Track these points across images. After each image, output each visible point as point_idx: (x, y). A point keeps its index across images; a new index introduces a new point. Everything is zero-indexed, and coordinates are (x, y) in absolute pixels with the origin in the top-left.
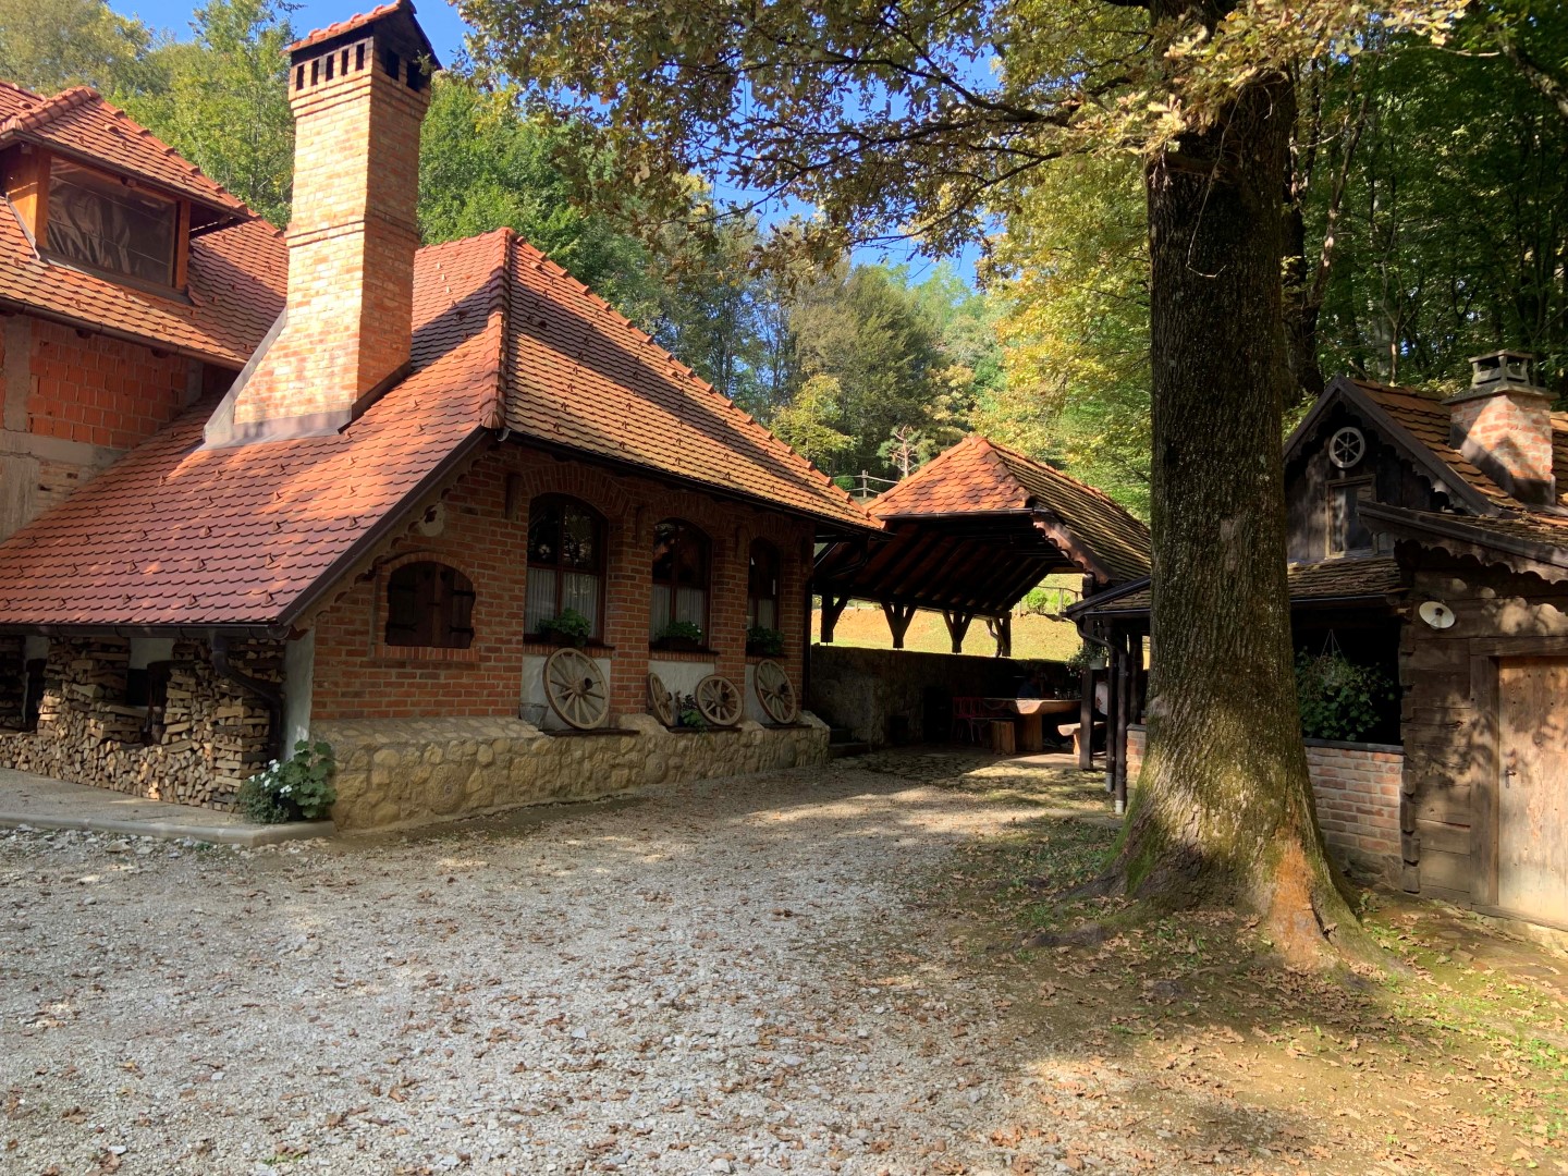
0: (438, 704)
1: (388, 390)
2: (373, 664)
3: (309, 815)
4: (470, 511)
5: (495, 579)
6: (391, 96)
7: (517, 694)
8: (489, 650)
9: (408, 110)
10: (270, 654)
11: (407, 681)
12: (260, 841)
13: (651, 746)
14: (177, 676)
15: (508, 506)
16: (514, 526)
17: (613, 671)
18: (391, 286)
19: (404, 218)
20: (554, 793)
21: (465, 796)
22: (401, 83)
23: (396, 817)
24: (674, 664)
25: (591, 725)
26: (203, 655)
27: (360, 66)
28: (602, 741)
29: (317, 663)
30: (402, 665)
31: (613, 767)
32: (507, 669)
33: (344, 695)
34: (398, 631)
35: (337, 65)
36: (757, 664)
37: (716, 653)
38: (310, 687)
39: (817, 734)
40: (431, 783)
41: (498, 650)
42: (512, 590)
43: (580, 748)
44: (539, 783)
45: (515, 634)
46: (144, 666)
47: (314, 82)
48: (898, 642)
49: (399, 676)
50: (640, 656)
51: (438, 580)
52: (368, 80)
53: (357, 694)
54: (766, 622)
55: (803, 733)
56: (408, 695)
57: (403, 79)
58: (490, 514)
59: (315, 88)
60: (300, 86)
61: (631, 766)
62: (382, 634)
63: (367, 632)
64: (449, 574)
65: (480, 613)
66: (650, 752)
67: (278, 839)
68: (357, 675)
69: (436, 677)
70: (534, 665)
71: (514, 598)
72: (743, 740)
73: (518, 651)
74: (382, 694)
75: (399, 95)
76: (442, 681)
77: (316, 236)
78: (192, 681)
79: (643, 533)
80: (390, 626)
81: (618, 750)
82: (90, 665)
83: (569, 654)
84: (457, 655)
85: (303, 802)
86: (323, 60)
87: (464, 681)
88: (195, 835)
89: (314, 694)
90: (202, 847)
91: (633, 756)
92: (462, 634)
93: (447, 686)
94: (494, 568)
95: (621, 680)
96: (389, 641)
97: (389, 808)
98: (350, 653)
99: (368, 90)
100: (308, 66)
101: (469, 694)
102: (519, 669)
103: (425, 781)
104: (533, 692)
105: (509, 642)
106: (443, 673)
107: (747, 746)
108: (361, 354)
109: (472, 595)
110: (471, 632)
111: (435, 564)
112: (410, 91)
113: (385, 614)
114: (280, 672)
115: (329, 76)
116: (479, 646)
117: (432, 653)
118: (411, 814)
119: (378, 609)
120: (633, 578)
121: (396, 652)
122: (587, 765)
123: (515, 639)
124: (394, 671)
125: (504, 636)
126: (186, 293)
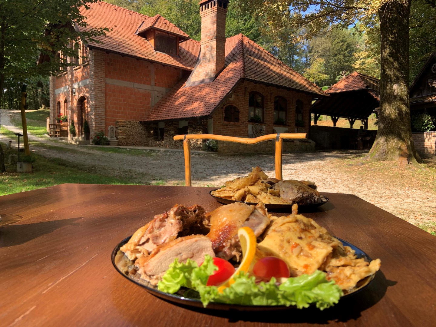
0: (234, 133)
1: (221, 72)
2: (222, 125)
3: (214, 150)
4: (238, 95)
5: (243, 109)
6: (220, 11)
7: (247, 132)
8: (242, 123)
9: (223, 13)
10: (205, 123)
11: (228, 128)
12: (207, 154)
14: (189, 128)
15: (245, 94)
16: (246, 98)
17: (266, 128)
18: (221, 51)
19: (223, 36)
20: (255, 151)
21: (239, 150)
23: (228, 152)
24: (278, 128)
26: (194, 123)
27: (214, 5)
29: (214, 124)
30: (227, 125)
31: (267, 147)
32: (246, 127)
33: (218, 130)
34: (227, 119)
35: (210, 6)
36: (298, 128)
37: (288, 125)
38: (212, 129)
39: (312, 144)
40: (233, 147)
41: (244, 123)
42: (246, 111)
44: (252, 149)
45: (247, 120)
46: (182, 128)
47: (205, 9)
48: (335, 125)
50: (271, 125)
51: (233, 109)
52: (216, 8)
53: (220, 130)
54: (300, 119)
55: (309, 144)
56: (228, 131)
57: (223, 7)
58: (242, 96)
59: (205, 11)
60: (202, 10)
61: (270, 147)
62: (224, 119)
63: (221, 119)
64: (235, 108)
65: (240, 116)
67: (210, 154)
68: (220, 127)
69: (233, 128)
70: (250, 126)
71: (246, 113)
72: (295, 144)
73: (247, 123)
74: (224, 131)
75: (222, 10)
76: (234, 129)
77: (207, 42)
78: (192, 128)
79: (272, 99)
80: (225, 118)
83: (257, 125)
84: (237, 124)
85: (213, 148)
86: (207, 5)
87: (238, 129)
88: (197, 153)
91: (271, 145)
92: (237, 120)
93: (235, 130)
94: (242, 107)
95: (268, 130)
96: (225, 120)
97: (226, 151)
98: (219, 123)
99: (216, 10)
100: (204, 6)
101: (239, 131)
102: (247, 127)
103: (232, 146)
104: (250, 132)
105: (246, 121)
106: (234, 127)
108: (216, 66)
109: (239, 112)
110: (239, 119)
111: (232, 106)
112: (224, 9)
113: (224, 115)
114: (207, 127)
115: (208, 8)
116: (240, 122)
117: (232, 123)
118: (230, 152)
119: (223, 114)
120: (270, 109)
121: (226, 123)
122: (261, 146)
123: (247, 121)
124: (226, 126)
125: (245, 120)
126: (179, 56)
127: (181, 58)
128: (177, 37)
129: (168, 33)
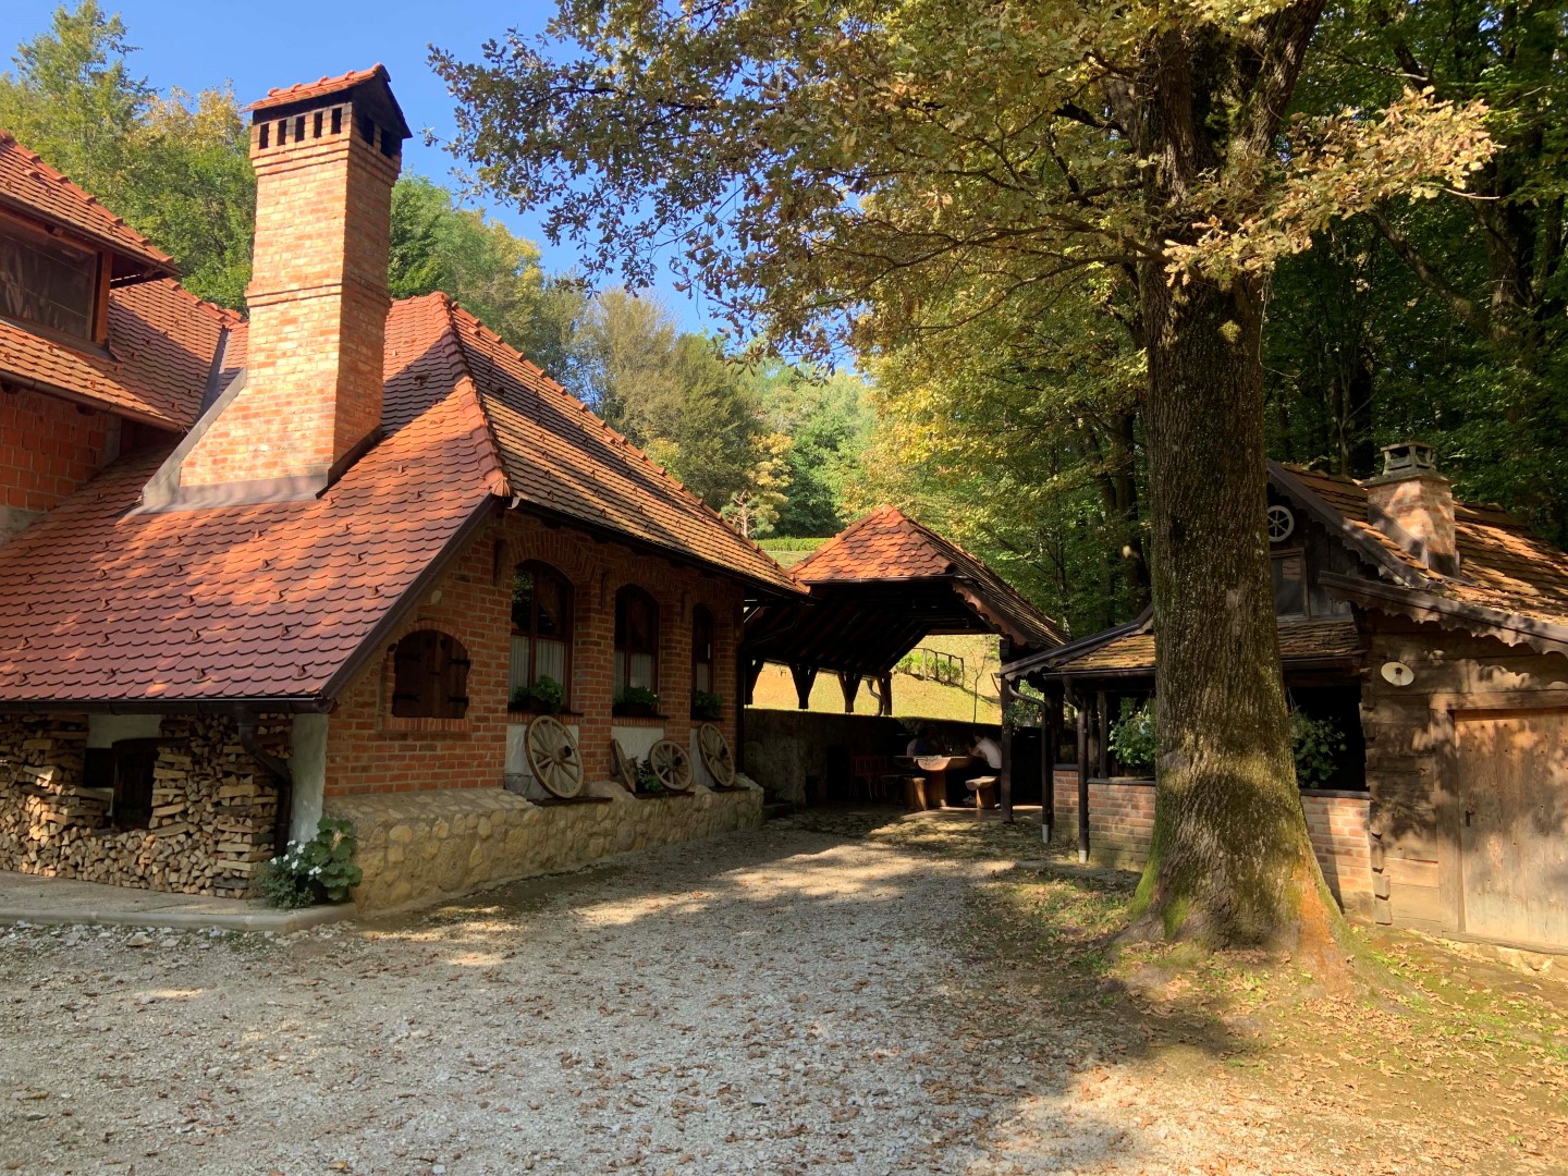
0: (435, 776)
1: (363, 455)
2: (380, 737)
3: (335, 897)
4: (464, 578)
5: (484, 646)
6: (365, 160)
7: (502, 764)
8: (479, 719)
9: (380, 175)
10: (279, 729)
11: (408, 754)
12: (293, 927)
13: (622, 813)
14: (166, 755)
15: (496, 572)
16: (501, 594)
17: (581, 738)
18: (364, 350)
19: (376, 282)
20: (542, 865)
21: (468, 872)
22: (376, 149)
23: (409, 897)
24: (630, 729)
25: (571, 794)
26: (201, 731)
27: (336, 129)
28: (582, 809)
29: (330, 738)
30: (404, 736)
31: (591, 835)
32: (495, 739)
33: (354, 769)
34: (406, 701)
35: (309, 127)
36: (699, 728)
37: (666, 718)
38: (323, 761)
39: (753, 796)
40: (439, 860)
41: (486, 719)
42: (498, 658)
43: (562, 817)
44: (530, 854)
45: (501, 702)
46: (108, 745)
47: (281, 141)
48: (804, 703)
49: (403, 748)
50: (603, 722)
51: (439, 649)
52: (347, 144)
53: (365, 769)
54: (703, 686)
55: (743, 796)
56: (409, 767)
57: (378, 145)
58: (481, 580)
59: (282, 148)
60: (264, 144)
61: (606, 834)
62: (389, 706)
63: (372, 704)
64: (448, 641)
65: (473, 681)
66: (621, 820)
67: (308, 924)
68: (365, 749)
69: (433, 748)
70: (515, 733)
71: (501, 666)
72: (696, 805)
73: (503, 720)
74: (387, 768)
75: (373, 160)
76: (439, 752)
77: (283, 296)
78: (187, 760)
79: (608, 599)
80: (395, 699)
81: (594, 818)
82: (48, 745)
83: (545, 722)
84: (454, 725)
85: (329, 884)
86: (291, 121)
87: (457, 752)
88: (222, 924)
89: (328, 769)
90: (230, 937)
91: (607, 824)
92: (457, 704)
93: (443, 757)
94: (483, 636)
95: (589, 746)
96: (395, 713)
97: (403, 887)
98: (360, 726)
99: (345, 154)
100: (274, 126)
101: (462, 765)
102: (503, 738)
103: (434, 857)
104: (515, 763)
105: (496, 711)
106: (439, 744)
107: (698, 810)
108: (337, 419)
109: (467, 664)
110: (466, 701)
111: (435, 633)
112: (384, 158)
113: (391, 685)
114: (287, 749)
115: (300, 136)
116: (471, 715)
117: (433, 724)
118: (422, 892)
119: (384, 679)
120: (598, 644)
121: (401, 724)
122: (569, 834)
123: (501, 707)
124: (397, 744)
125: (491, 705)
126: (105, 347)
127: (114, 359)
128: (100, 255)
129: (49, 223)
